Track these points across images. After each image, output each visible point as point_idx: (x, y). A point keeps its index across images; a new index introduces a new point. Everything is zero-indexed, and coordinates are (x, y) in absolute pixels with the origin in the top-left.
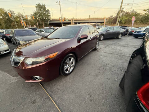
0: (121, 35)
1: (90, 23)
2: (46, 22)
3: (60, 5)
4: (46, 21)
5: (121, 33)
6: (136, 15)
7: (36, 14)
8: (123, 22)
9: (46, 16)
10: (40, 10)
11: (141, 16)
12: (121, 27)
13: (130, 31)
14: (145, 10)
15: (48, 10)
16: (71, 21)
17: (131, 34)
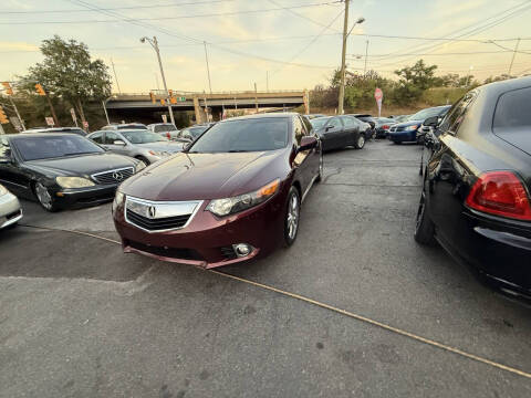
0: (362, 138)
1: (261, 106)
2: (93, 108)
3: (158, 51)
4: (91, 102)
5: (363, 133)
6: (380, 83)
7: (43, 75)
8: (354, 104)
9: (92, 83)
10: (65, 62)
11: (391, 86)
12: (357, 117)
13: (377, 126)
14: (398, 73)
15: (98, 62)
16: (191, 100)
17: (382, 135)
